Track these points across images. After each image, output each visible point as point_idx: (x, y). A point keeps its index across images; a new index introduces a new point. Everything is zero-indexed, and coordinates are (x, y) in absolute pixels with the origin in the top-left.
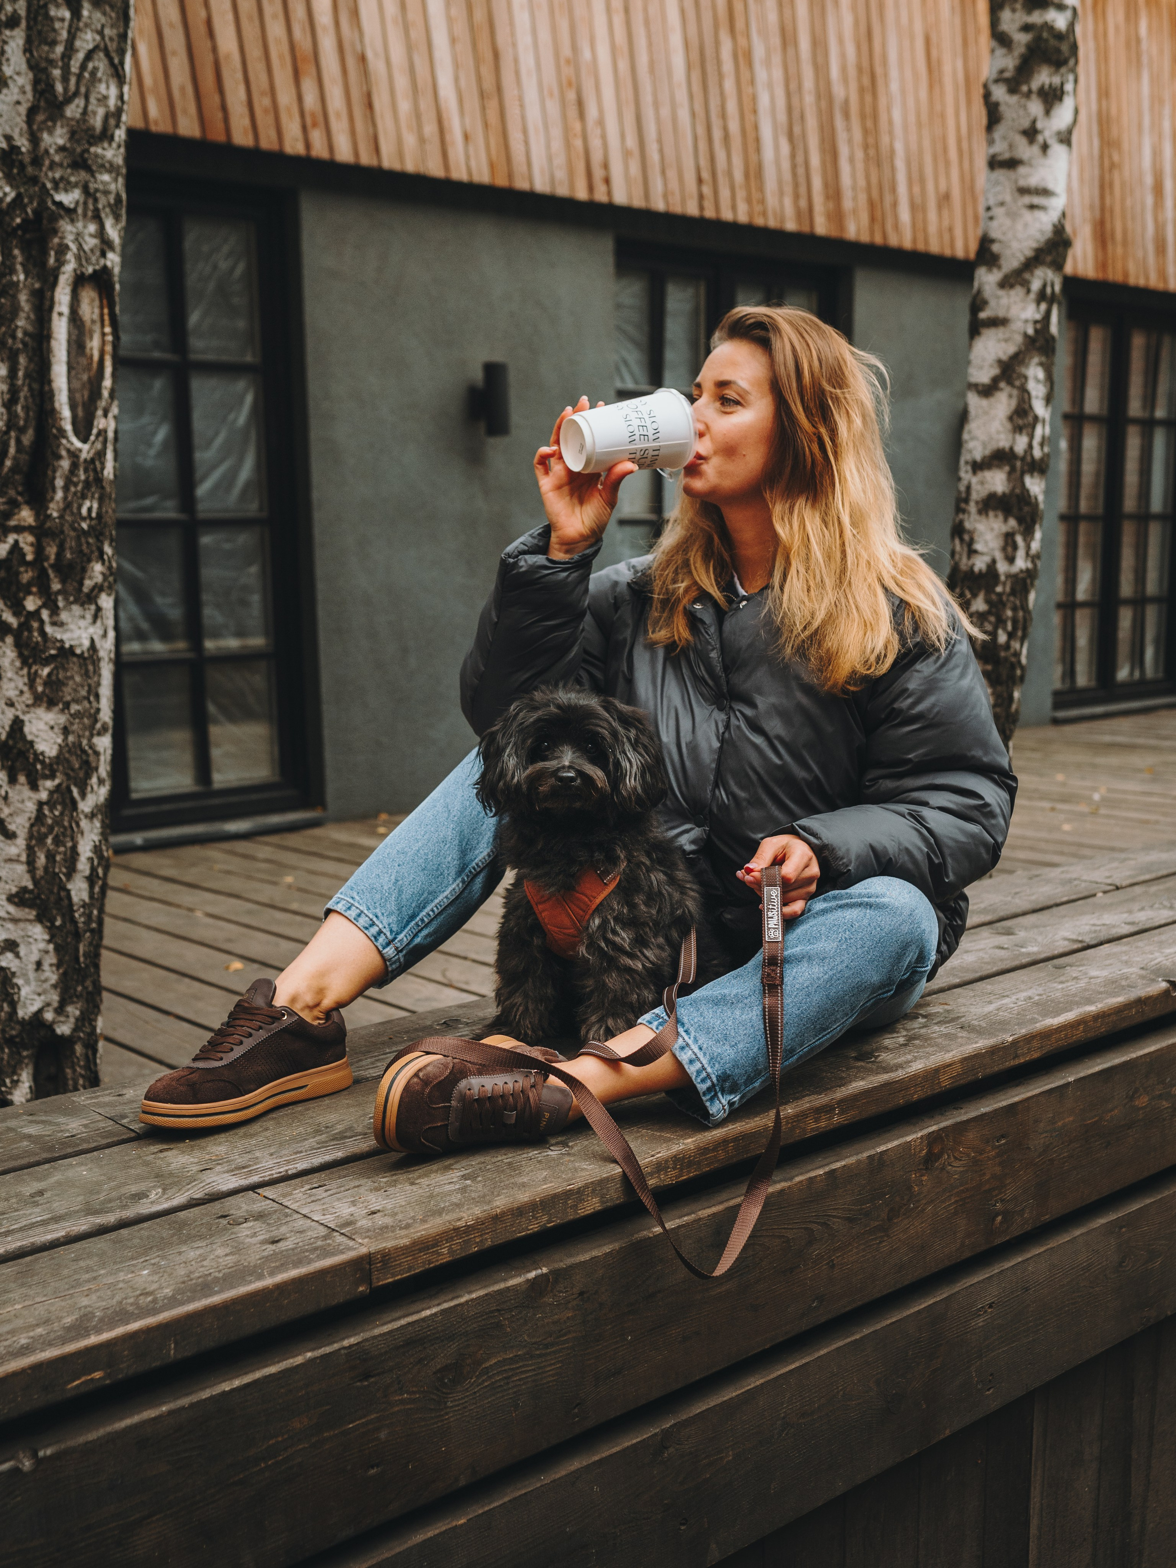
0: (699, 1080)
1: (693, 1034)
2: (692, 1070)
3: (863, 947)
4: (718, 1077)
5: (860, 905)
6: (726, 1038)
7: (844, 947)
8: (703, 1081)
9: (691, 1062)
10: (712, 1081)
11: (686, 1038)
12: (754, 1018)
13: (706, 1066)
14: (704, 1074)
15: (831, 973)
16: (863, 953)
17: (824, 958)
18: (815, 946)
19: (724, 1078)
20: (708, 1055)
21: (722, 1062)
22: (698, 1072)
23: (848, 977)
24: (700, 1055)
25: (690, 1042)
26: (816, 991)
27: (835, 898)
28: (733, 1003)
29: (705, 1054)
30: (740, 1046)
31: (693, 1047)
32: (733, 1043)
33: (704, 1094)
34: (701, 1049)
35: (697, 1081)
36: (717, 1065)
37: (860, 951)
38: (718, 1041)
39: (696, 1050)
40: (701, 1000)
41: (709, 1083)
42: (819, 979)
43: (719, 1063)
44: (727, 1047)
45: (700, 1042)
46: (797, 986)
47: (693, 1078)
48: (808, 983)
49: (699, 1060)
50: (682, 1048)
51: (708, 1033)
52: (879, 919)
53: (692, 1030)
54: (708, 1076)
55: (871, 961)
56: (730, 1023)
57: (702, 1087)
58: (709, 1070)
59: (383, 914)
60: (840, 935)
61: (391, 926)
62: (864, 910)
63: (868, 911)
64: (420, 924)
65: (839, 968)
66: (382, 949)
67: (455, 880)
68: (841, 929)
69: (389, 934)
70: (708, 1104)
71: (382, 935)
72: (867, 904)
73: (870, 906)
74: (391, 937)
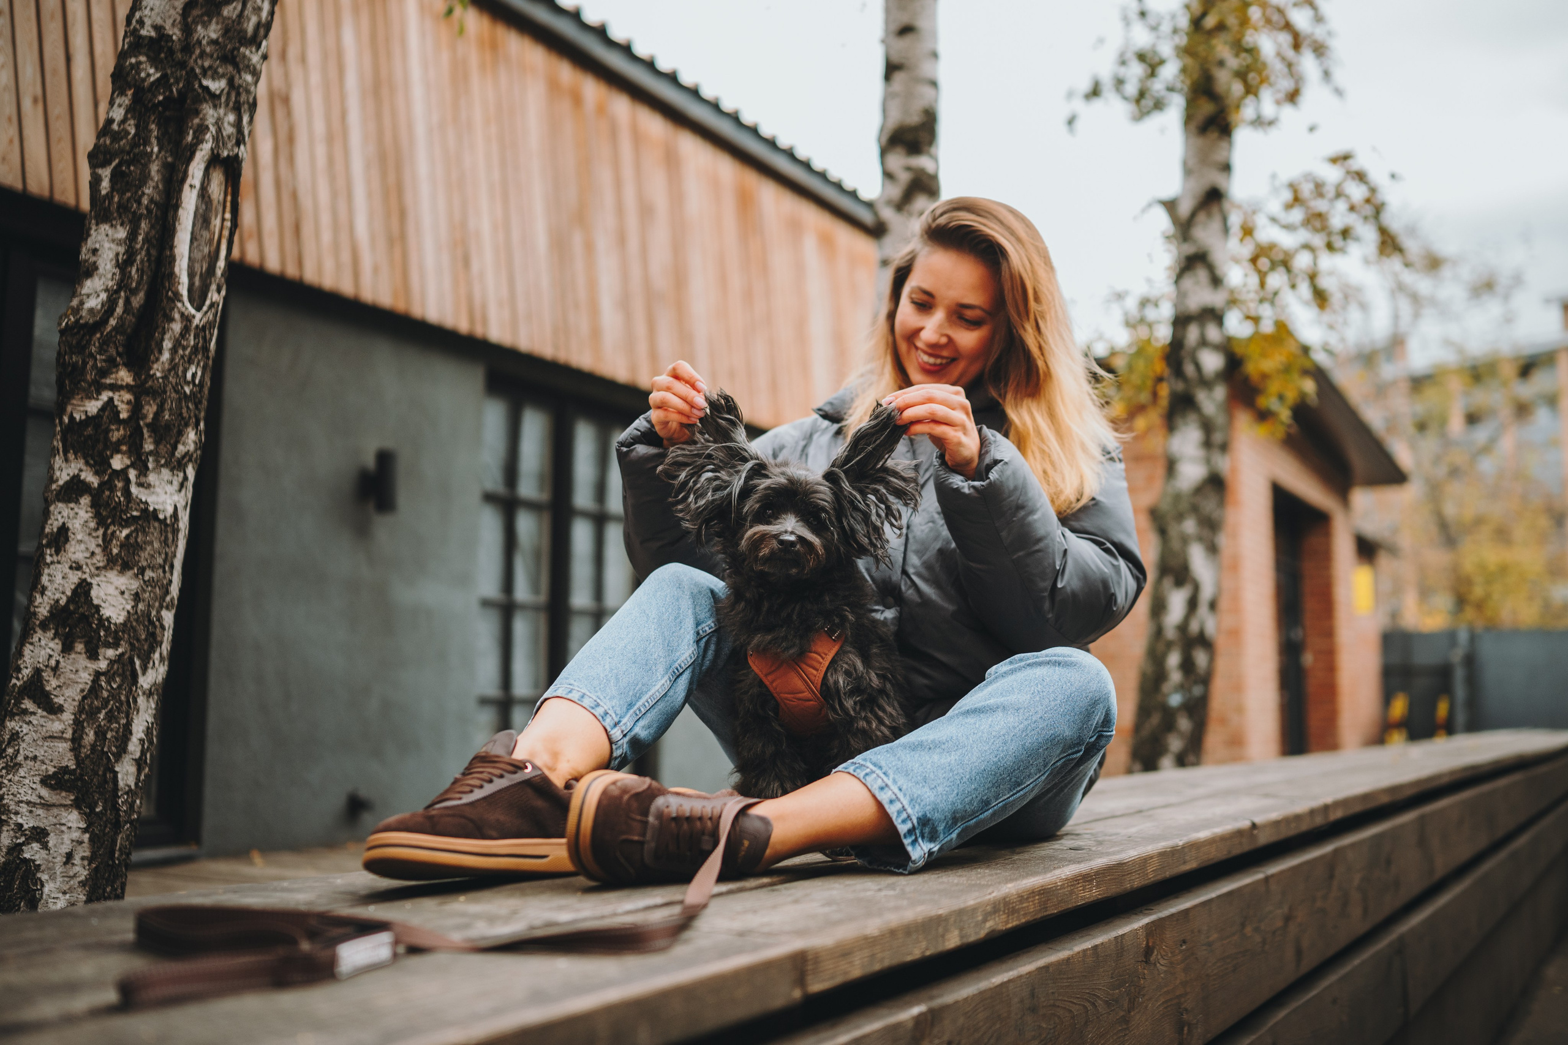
0: (900, 820)
1: (891, 776)
2: (892, 810)
3: (1055, 700)
4: (919, 819)
5: (1048, 663)
6: (925, 780)
7: (1038, 699)
8: (904, 821)
9: (891, 802)
10: (912, 823)
11: (885, 779)
12: (953, 762)
13: (906, 807)
14: (904, 815)
15: (1026, 723)
16: (1056, 705)
19: (924, 821)
20: (908, 795)
21: (922, 804)
22: (899, 813)
23: (1043, 729)
24: (900, 795)
25: (890, 783)
26: (1012, 740)
27: (1021, 660)
28: (930, 749)
29: (905, 795)
30: (940, 789)
31: (892, 787)
32: (933, 786)
33: (905, 836)
34: (900, 790)
35: (897, 822)
36: (917, 807)
37: (1053, 704)
38: (917, 783)
39: (896, 791)
41: (909, 825)
42: (1014, 728)
43: (919, 805)
44: (926, 789)
45: (899, 783)
46: (994, 734)
47: (894, 818)
48: (1004, 731)
49: (899, 800)
50: (882, 789)
51: (907, 775)
52: (1069, 675)
53: (890, 772)
54: (909, 818)
55: (1064, 715)
56: (929, 766)
57: (903, 829)
58: (910, 811)
59: (605, 697)
60: (1033, 688)
61: (615, 708)
62: (1053, 668)
63: (1057, 668)
64: (638, 713)
65: (1034, 719)
66: (609, 729)
67: (663, 676)
68: (1032, 684)
69: (614, 715)
70: (909, 849)
71: (608, 716)
72: (1055, 662)
73: (1059, 664)
74: (616, 720)
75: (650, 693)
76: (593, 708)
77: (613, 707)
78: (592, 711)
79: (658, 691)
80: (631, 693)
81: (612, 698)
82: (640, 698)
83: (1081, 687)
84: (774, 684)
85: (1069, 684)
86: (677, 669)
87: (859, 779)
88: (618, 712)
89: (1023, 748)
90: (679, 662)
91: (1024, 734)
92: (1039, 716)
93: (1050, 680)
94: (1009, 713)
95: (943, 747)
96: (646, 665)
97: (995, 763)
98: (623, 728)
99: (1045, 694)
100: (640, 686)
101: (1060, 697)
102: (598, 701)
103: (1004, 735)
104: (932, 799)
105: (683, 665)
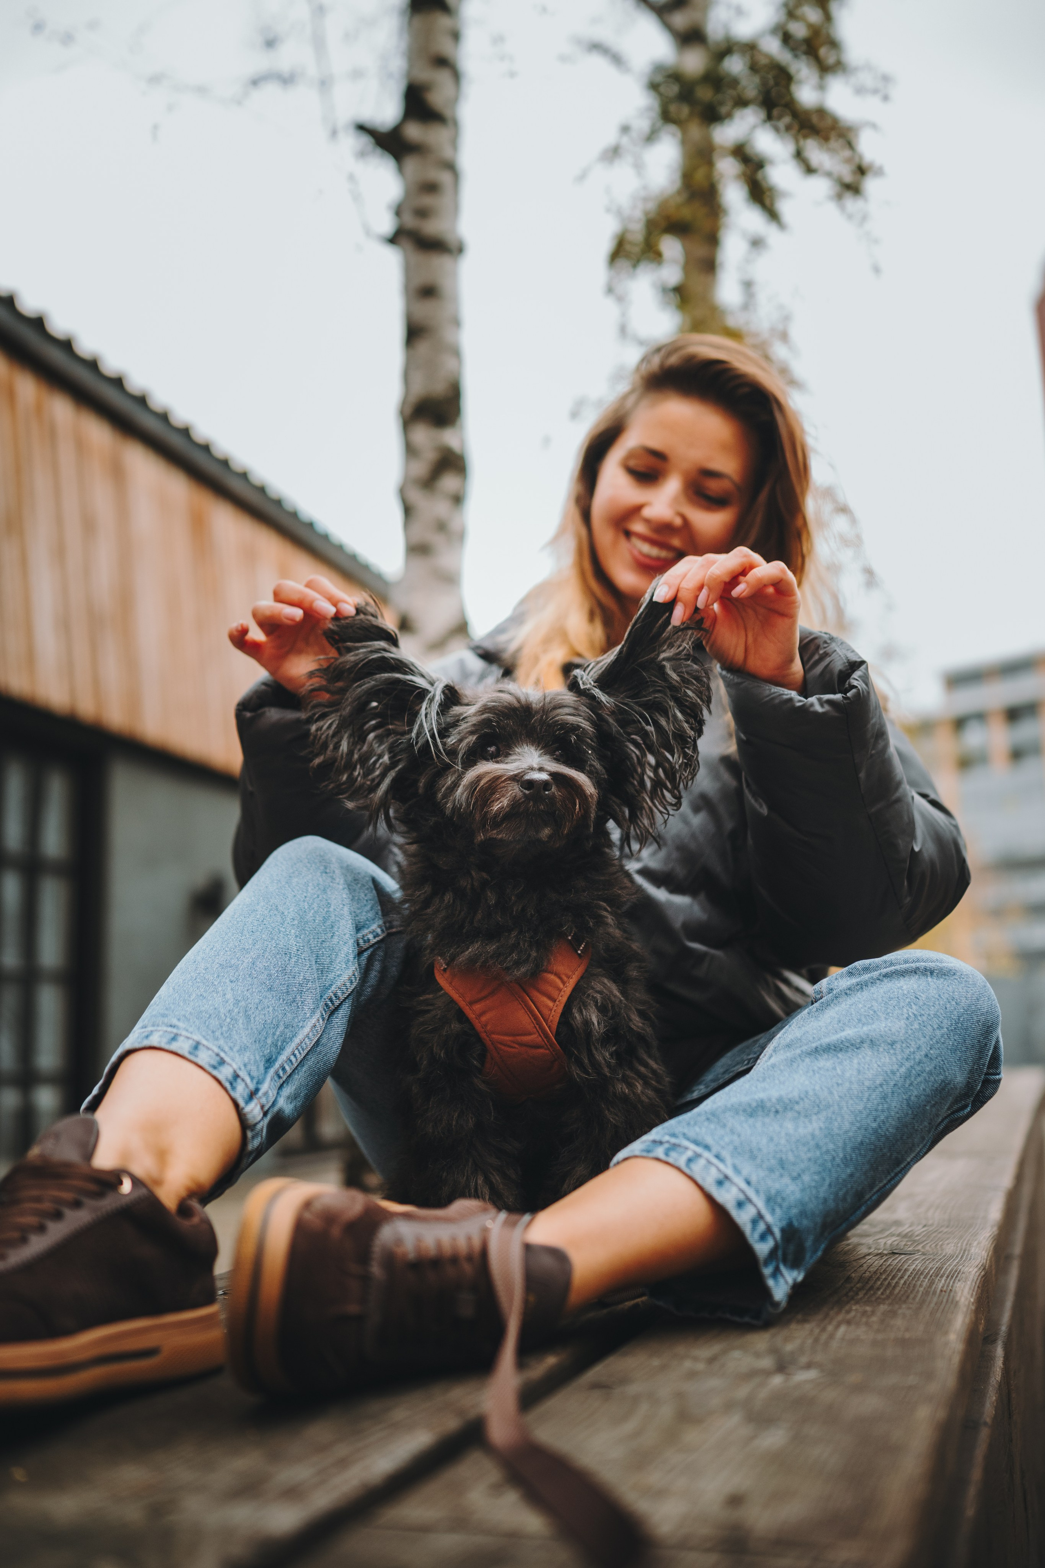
0: (756, 1236)
1: (729, 1161)
2: (743, 1218)
3: (940, 1027)
4: (783, 1231)
5: (915, 971)
6: (782, 1163)
7: (916, 1026)
8: (763, 1237)
9: (740, 1205)
10: (775, 1238)
11: (721, 1166)
12: (817, 1132)
13: (762, 1211)
14: (762, 1227)
15: (908, 1064)
16: (942, 1036)
17: (893, 1044)
18: (874, 1026)
19: (790, 1233)
20: (762, 1192)
21: (785, 1204)
22: (754, 1222)
23: (930, 1073)
24: (750, 1192)
25: (730, 1172)
27: (866, 969)
28: (777, 1112)
29: (757, 1192)
30: (806, 1178)
31: (736, 1179)
32: (795, 1174)
33: (767, 1262)
34: (748, 1183)
35: (752, 1236)
36: (778, 1211)
37: (938, 1033)
38: (771, 1170)
39: (743, 1185)
40: (724, 1112)
41: (770, 1243)
42: (893, 1073)
43: (781, 1206)
44: (786, 1180)
45: (745, 1172)
46: (867, 1083)
47: (747, 1233)
49: (749, 1200)
50: (720, 1183)
51: (753, 1157)
52: (950, 989)
53: (725, 1154)
54: (769, 1230)
55: (954, 1051)
56: (783, 1141)
57: (762, 1249)
58: (769, 1218)
59: (231, 1048)
60: (905, 1010)
61: (249, 1067)
62: (923, 978)
63: (930, 979)
64: (281, 1074)
65: (918, 1057)
66: (242, 1103)
67: (313, 1012)
68: (902, 1004)
69: (248, 1080)
70: (771, 1282)
71: (239, 1080)
72: (926, 969)
73: (932, 973)
74: (252, 1086)
75: (297, 1040)
76: (215, 1067)
77: (245, 1065)
78: (215, 1073)
79: (307, 1036)
80: (269, 1041)
81: (243, 1049)
82: (282, 1049)
83: (969, 1006)
84: (484, 1019)
85: (954, 1003)
86: (331, 1000)
87: (679, 1169)
88: (255, 1074)
89: (908, 1105)
90: (333, 988)
91: (908, 1082)
92: (923, 1053)
93: (927, 998)
94: (881, 1049)
95: (797, 1107)
96: (288, 993)
97: (875, 1131)
98: (264, 1100)
99: (925, 1018)
100: (281, 1028)
101: (946, 1023)
102: (222, 1055)
103: (881, 1085)
104: (798, 1195)
105: (339, 994)
